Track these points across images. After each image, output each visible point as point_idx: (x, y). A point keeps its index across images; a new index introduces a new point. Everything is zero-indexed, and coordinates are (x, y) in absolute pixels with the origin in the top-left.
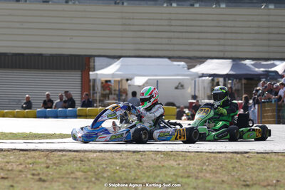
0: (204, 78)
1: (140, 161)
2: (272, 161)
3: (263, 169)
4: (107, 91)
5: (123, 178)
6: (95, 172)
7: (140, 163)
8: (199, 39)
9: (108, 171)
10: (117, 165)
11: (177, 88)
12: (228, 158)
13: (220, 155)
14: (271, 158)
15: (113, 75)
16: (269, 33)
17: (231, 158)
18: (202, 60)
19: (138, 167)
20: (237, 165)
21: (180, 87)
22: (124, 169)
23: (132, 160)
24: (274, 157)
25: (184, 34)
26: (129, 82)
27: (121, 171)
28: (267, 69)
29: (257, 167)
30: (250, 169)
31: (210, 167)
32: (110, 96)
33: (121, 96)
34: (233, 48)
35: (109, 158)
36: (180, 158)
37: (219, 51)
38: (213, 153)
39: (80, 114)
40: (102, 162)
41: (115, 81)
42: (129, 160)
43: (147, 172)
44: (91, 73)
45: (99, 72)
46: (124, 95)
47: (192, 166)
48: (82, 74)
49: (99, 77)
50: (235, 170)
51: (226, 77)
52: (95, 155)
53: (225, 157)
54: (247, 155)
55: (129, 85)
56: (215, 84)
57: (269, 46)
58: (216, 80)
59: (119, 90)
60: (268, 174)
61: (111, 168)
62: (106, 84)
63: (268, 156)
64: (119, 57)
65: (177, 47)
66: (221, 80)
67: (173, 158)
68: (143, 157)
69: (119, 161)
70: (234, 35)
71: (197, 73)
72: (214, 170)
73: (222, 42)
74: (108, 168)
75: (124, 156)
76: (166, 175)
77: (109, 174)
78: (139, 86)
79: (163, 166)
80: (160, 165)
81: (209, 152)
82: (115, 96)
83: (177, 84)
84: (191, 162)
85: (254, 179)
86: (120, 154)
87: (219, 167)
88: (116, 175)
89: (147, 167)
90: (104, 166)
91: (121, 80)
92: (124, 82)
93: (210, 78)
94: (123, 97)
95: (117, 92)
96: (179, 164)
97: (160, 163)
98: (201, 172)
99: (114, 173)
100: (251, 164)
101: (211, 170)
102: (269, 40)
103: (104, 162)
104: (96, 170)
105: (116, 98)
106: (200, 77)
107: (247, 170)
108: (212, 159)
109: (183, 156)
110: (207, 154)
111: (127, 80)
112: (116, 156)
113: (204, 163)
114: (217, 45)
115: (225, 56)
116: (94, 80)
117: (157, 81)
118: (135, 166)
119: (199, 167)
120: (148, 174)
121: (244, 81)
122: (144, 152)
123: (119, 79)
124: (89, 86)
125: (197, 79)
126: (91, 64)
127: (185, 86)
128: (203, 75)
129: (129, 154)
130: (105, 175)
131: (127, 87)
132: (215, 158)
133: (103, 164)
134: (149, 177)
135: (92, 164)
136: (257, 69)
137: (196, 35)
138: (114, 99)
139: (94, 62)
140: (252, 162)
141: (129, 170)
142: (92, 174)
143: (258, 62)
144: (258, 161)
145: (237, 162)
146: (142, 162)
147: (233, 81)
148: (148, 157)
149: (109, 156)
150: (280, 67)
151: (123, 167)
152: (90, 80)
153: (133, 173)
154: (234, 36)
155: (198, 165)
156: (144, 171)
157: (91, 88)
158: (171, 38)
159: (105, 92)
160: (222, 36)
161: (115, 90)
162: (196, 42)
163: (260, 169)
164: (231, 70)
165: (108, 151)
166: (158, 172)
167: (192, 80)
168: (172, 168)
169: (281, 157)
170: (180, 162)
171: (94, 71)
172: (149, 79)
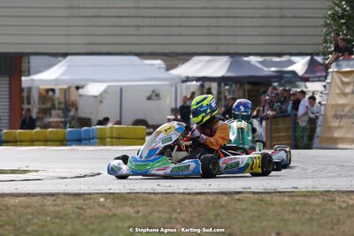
0: (189, 83)
1: (81, 208)
2: (273, 204)
3: (259, 217)
4: (49, 105)
5: (55, 233)
6: (15, 225)
7: (82, 212)
8: (179, 26)
9: (34, 224)
10: (47, 215)
11: (149, 98)
12: (209, 201)
13: (199, 197)
14: (271, 200)
15: (56, 81)
16: (282, 17)
17: (214, 202)
18: (185, 57)
19: (78, 217)
20: (222, 211)
21: (153, 97)
22: (58, 220)
23: (70, 206)
24: (276, 199)
25: (158, 20)
26: (80, 90)
27: (53, 223)
28: (280, 69)
29: (251, 214)
30: (240, 218)
31: (183, 216)
32: (53, 112)
33: (69, 111)
34: (230, 40)
35: (37, 205)
36: (140, 203)
37: (209, 44)
38: (189, 194)
39: (7, 139)
40: (26, 211)
41: (61, 89)
42: (65, 206)
43: (91, 223)
44: (23, 78)
45: (36, 77)
46: (73, 110)
47: (156, 214)
48: (10, 81)
49: (36, 84)
50: (218, 218)
51: (221, 80)
52: (17, 200)
53: (205, 200)
54: (237, 197)
55: (81, 96)
56: (205, 91)
57: (281, 36)
58: (207, 85)
59: (66, 103)
60: (265, 223)
61: (39, 219)
62: (47, 95)
63: (268, 198)
64: (65, 55)
65: (147, 40)
66: (214, 86)
67: (129, 202)
68: (87, 202)
69: (52, 209)
70: (231, 20)
71: (179, 76)
72: (188, 219)
73: (213, 31)
74: (35, 220)
75: (58, 202)
76: (117, 228)
77: (35, 228)
78: (95, 97)
79: (114, 215)
80: (110, 214)
81: (184, 193)
82: (60, 112)
83: (150, 93)
84: (157, 208)
85: (245, 231)
86: (53, 198)
87: (195, 215)
88: (45, 229)
89: (91, 217)
90: (30, 217)
91: (69, 88)
92: (73, 90)
93: (199, 83)
94: (72, 113)
95: (63, 106)
96: (138, 212)
97: (110, 210)
98: (169, 222)
99: (43, 226)
100: (243, 210)
101: (183, 220)
102: (282, 27)
103: (29, 210)
104: (17, 223)
105: (61, 115)
106: (184, 81)
107: (236, 218)
108: (187, 203)
109: (144, 200)
110: (180, 196)
111: (78, 88)
112: (49, 201)
113: (175, 210)
114: (206, 35)
115: (218, 51)
116: (30, 89)
117: (121, 90)
118: (73, 216)
119: (166, 216)
120: (91, 227)
121: (247, 87)
122: (90, 194)
123: (65, 87)
124: (22, 98)
125: (179, 85)
126: (24, 66)
127: (162, 95)
128: (188, 79)
129: (67, 198)
130: (29, 230)
131: (77, 98)
132: (191, 202)
133: (27, 214)
134: (92, 231)
135: (11, 213)
136: (266, 69)
137: (175, 22)
138: (58, 116)
139: (29, 63)
140: (244, 207)
141: (64, 221)
142: (11, 228)
143: (268, 58)
144: (253, 204)
145: (223, 206)
146: (84, 209)
147: (231, 86)
148: (94, 202)
149: (37, 202)
150: (299, 65)
151: (56, 217)
152: (22, 90)
153: (69, 227)
154: (230, 22)
155: (165, 212)
156: (86, 222)
157: (25, 101)
158: (139, 26)
159: (44, 107)
160: (213, 22)
161: (60, 103)
162: (176, 31)
163: (254, 216)
164: (228, 70)
165: (37, 195)
166: (105, 224)
167: (172, 86)
168: (128, 217)
169: (286, 199)
170: (140, 209)
171: (29, 75)
172: (109, 86)
